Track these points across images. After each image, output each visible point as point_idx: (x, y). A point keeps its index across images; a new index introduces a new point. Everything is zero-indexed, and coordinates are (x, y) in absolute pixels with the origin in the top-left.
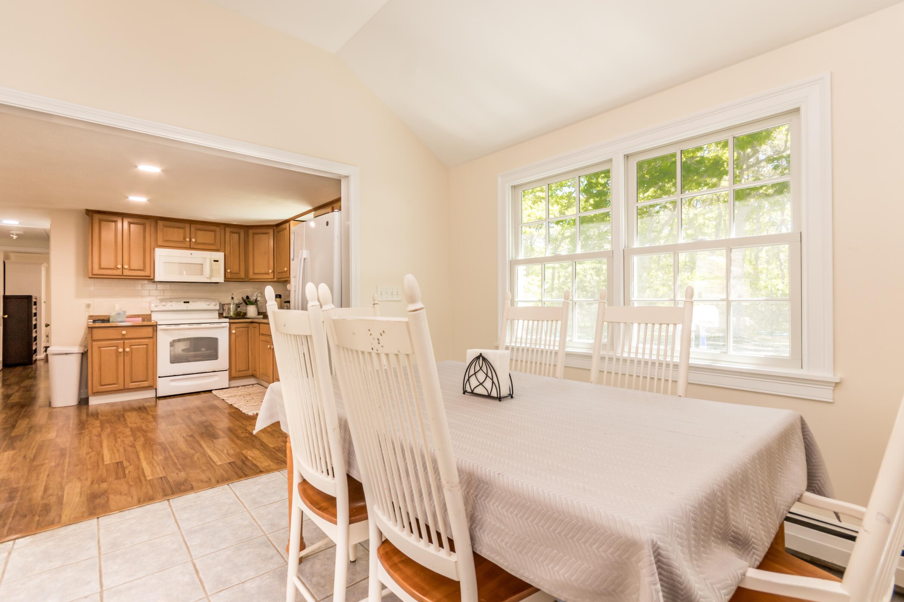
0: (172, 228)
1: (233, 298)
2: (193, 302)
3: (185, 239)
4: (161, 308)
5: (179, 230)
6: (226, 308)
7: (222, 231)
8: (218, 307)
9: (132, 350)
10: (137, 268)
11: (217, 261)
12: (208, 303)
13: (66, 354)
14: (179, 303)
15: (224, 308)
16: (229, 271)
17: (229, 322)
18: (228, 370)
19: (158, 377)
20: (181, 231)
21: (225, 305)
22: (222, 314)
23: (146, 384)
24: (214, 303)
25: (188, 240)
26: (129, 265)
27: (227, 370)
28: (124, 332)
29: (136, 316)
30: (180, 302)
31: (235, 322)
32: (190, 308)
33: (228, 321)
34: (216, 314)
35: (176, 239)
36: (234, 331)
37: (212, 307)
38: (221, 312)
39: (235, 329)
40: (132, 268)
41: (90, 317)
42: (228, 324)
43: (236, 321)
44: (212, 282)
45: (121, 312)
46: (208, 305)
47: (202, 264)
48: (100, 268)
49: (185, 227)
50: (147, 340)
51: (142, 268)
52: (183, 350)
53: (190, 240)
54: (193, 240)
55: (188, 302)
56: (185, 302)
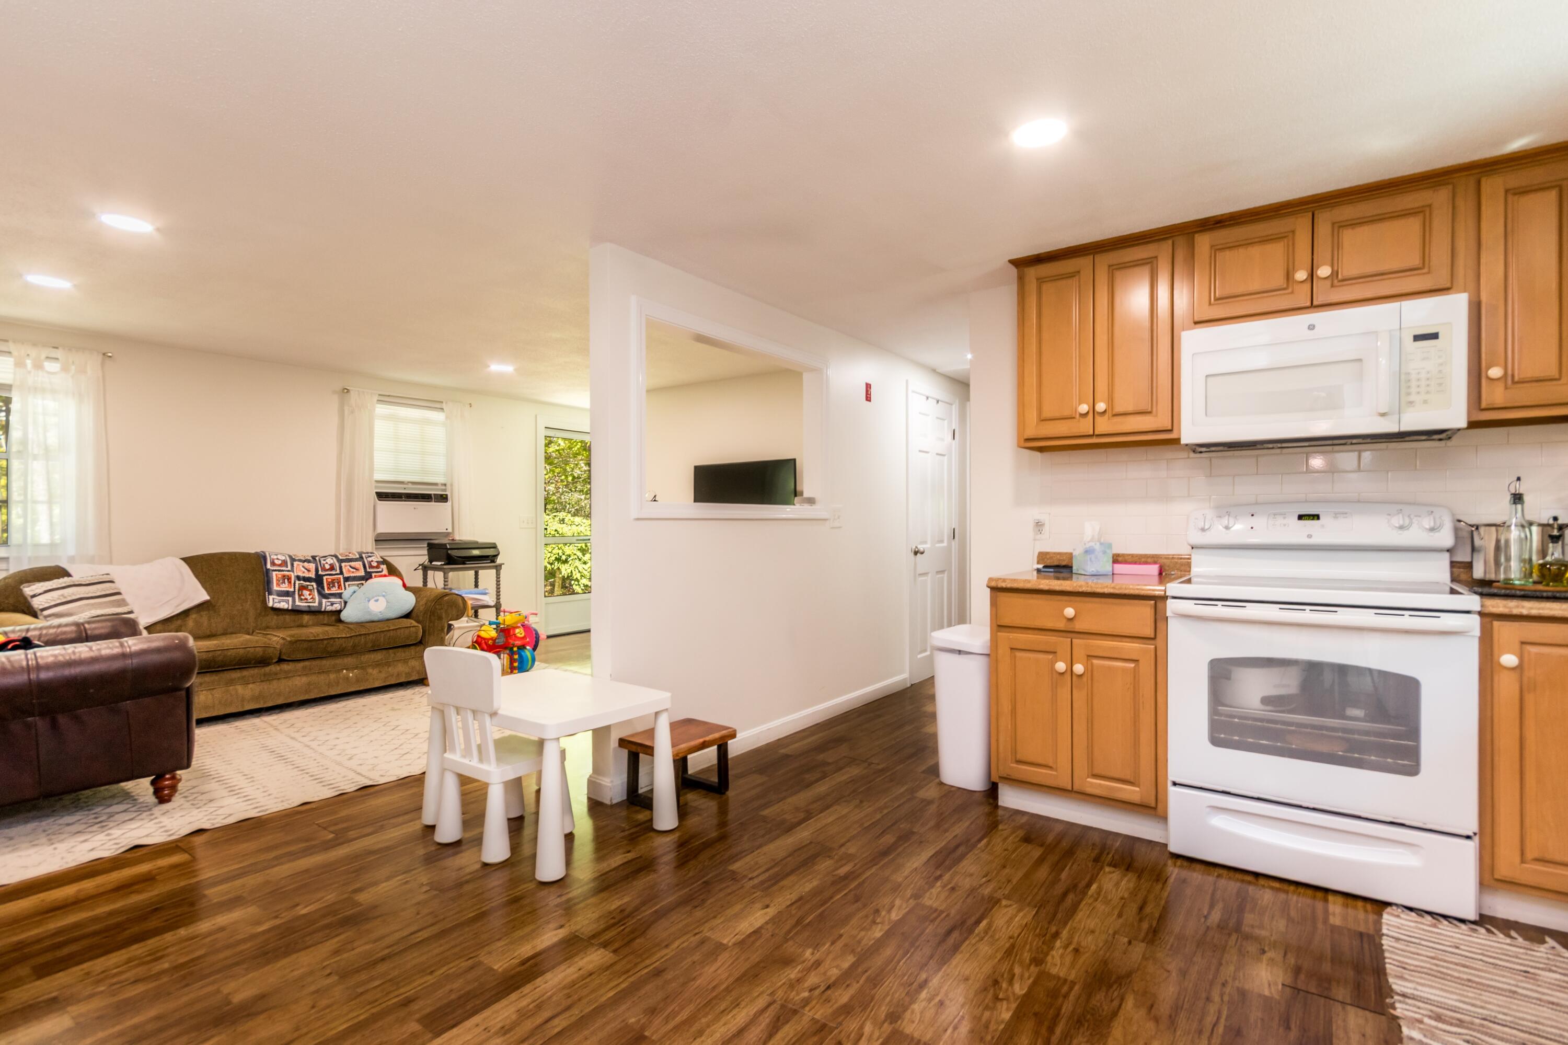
0: (1241, 250)
1: (1517, 498)
2: (1336, 515)
3: (1289, 276)
4: (1218, 535)
5: (1269, 248)
6: (1487, 541)
7: (1460, 202)
8: (1446, 538)
9: (1090, 670)
10: (1130, 409)
11: (1435, 336)
12: (1397, 521)
13: (960, 652)
14: (1280, 521)
15: (1477, 542)
16: (1495, 372)
17: (1480, 614)
18: (1477, 838)
19: (1169, 784)
20: (1277, 250)
21: (1482, 530)
22: (1469, 566)
23: (1131, 792)
24: (1427, 522)
25: (1301, 275)
26: (1110, 400)
27: (1468, 837)
28: (1070, 612)
29: (1149, 560)
30: (1284, 515)
31: (1516, 611)
32: (1318, 539)
33: (1478, 609)
34: (1439, 569)
35: (1256, 287)
36: (1509, 660)
37: (1416, 535)
38: (1463, 556)
39: (1517, 646)
40: (1119, 409)
41: (1042, 556)
42: (1477, 618)
43: (1525, 612)
44: (1405, 428)
45: (1097, 547)
46: (1401, 528)
47: (1360, 360)
48: (1043, 420)
49: (1293, 232)
50: (1135, 645)
51: (1144, 405)
52: (1266, 700)
53: (1312, 275)
54: (1324, 271)
55: (1316, 517)
56: (1301, 517)
